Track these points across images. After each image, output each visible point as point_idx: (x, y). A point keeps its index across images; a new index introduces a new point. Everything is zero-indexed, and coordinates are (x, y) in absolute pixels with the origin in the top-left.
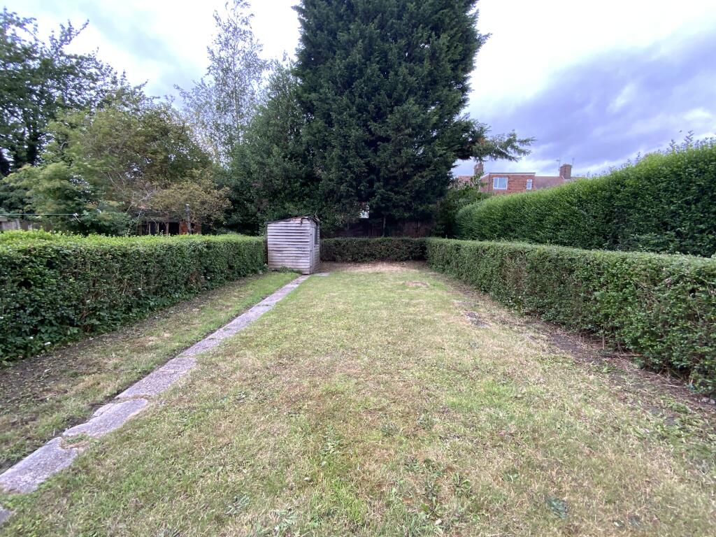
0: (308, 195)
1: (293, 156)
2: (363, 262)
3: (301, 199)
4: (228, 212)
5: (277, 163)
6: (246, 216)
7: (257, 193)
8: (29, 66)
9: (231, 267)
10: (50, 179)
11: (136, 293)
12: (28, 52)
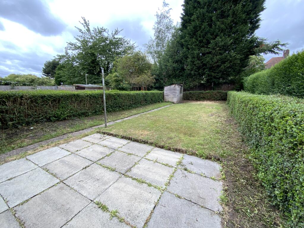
0: (181, 75)
1: (177, 62)
2: (200, 100)
3: (179, 77)
4: (155, 83)
5: (171, 65)
6: (161, 84)
7: (164, 76)
8: (107, 43)
9: (152, 100)
10: (114, 77)
11: (130, 103)
12: (106, 39)
